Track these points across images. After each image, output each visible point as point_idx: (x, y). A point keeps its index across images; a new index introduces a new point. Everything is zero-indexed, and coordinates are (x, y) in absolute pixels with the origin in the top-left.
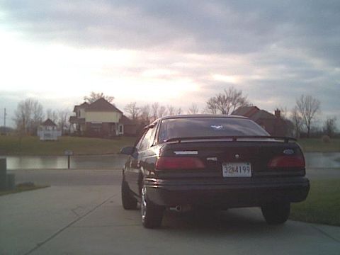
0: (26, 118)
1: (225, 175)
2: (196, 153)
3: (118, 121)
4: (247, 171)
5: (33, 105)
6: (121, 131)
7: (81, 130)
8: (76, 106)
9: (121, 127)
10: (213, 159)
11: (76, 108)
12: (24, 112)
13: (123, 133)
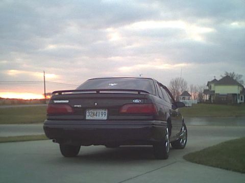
0: (175, 91)
1: (87, 118)
2: (68, 101)
3: (239, 93)
4: (104, 115)
5: (180, 82)
6: (242, 100)
7: (212, 99)
8: (209, 82)
9: (242, 97)
10: (78, 106)
11: (209, 84)
12: (175, 87)
13: (243, 101)
